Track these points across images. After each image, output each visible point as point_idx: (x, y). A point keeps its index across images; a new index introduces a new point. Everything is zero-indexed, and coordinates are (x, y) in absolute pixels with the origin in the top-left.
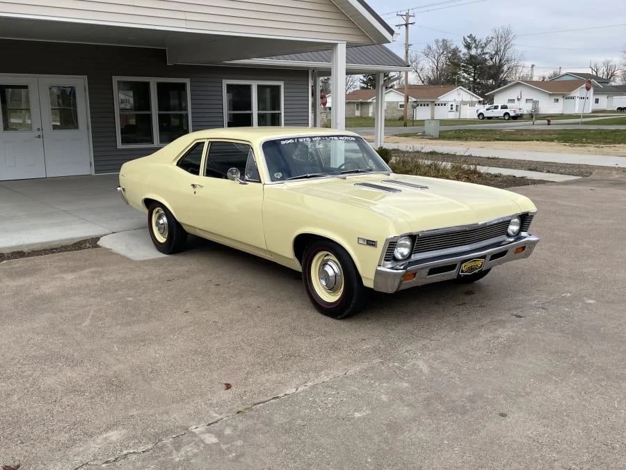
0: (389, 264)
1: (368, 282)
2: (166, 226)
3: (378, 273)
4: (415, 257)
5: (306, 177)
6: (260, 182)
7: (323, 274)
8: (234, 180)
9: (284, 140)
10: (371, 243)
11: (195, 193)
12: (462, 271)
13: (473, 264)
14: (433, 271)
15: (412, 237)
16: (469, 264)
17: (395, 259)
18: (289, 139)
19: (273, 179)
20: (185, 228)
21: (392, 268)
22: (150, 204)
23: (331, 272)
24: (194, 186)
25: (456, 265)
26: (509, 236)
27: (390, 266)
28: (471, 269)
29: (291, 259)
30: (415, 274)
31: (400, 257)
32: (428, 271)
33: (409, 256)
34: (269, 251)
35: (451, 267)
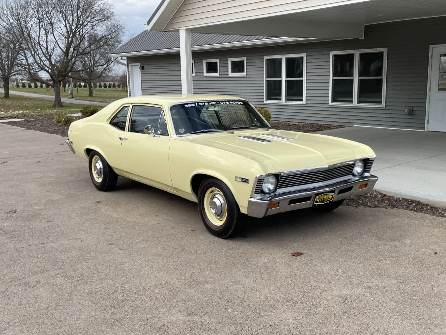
0: (259, 196)
1: (244, 210)
2: (102, 170)
3: (250, 203)
4: (279, 191)
5: (203, 132)
6: (168, 136)
7: (213, 205)
8: (150, 134)
9: (187, 104)
10: (245, 181)
11: (122, 144)
12: (316, 202)
13: (325, 196)
14: (293, 201)
15: (277, 176)
16: (321, 197)
17: (263, 192)
18: (191, 104)
19: (178, 133)
20: (115, 170)
21: (261, 199)
22: (90, 153)
23: (218, 203)
24: (121, 139)
25: (311, 197)
26: (354, 175)
27: (259, 197)
28: (324, 200)
29: (190, 193)
30: (279, 204)
31: (267, 191)
32: (288, 201)
33: (275, 190)
34: (174, 188)
35: (307, 199)
